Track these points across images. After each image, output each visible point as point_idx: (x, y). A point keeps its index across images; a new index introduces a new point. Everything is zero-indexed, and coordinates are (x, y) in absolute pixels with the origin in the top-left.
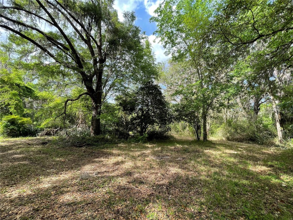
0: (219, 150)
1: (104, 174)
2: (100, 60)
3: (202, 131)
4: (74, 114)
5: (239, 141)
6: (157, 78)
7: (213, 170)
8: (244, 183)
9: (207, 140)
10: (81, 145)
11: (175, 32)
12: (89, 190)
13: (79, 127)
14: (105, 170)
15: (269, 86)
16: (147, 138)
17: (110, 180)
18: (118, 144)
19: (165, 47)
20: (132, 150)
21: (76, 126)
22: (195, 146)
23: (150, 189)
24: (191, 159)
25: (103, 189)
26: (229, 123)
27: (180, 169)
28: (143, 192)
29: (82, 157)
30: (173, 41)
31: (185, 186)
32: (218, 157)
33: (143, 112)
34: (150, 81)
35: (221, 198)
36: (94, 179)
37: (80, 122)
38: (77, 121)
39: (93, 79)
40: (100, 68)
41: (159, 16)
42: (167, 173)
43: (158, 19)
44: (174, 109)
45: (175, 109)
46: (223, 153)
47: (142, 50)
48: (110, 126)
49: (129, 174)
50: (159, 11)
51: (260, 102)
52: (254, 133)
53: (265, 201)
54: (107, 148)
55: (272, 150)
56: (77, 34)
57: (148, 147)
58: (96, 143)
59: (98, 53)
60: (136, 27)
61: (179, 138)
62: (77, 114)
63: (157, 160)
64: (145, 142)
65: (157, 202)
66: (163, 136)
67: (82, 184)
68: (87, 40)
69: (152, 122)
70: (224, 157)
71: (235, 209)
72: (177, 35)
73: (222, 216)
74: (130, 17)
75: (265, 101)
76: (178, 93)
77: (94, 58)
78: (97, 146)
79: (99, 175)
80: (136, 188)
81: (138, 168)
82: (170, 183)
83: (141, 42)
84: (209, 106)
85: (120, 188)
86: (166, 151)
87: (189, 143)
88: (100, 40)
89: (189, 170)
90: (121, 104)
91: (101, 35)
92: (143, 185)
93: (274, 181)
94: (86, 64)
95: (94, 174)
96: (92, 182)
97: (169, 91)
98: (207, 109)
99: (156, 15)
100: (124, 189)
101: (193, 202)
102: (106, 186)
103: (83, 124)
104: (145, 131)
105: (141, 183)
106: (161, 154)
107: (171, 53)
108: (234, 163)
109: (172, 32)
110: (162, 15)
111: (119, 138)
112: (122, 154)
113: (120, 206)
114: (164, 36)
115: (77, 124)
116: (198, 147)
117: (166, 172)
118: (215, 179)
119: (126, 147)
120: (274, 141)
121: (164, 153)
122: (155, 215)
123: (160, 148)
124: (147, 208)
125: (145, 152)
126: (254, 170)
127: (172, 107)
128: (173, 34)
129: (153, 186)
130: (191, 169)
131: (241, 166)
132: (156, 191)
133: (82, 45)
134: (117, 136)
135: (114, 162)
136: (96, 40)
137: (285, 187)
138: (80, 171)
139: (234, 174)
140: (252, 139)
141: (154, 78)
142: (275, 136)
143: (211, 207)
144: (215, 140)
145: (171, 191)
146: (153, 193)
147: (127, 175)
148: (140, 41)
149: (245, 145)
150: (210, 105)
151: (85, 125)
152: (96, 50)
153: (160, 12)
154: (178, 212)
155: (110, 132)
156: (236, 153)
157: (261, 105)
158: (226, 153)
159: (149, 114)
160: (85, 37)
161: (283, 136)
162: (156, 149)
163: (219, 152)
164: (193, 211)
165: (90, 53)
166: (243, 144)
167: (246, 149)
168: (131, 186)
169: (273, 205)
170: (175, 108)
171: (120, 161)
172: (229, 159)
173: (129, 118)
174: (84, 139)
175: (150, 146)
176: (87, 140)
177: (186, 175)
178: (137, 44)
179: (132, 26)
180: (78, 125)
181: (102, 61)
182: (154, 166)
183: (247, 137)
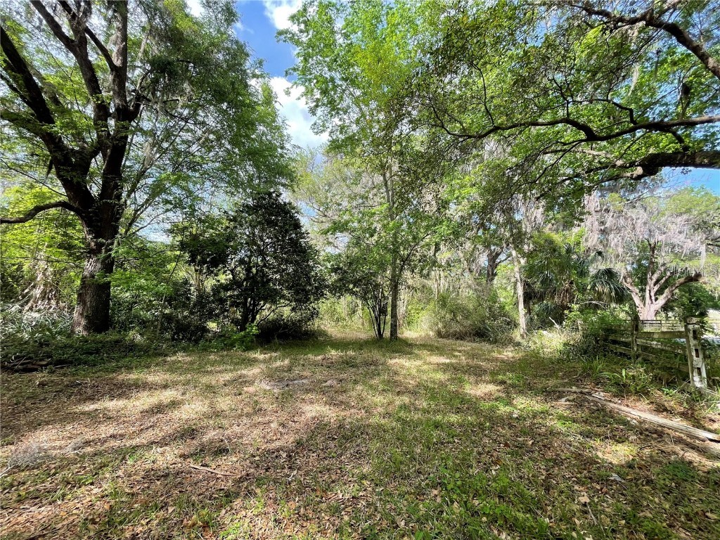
0: (418, 357)
1: (106, 445)
2: (117, 109)
3: (388, 317)
4: (15, 267)
5: (458, 338)
6: (291, 186)
7: (398, 401)
8: (452, 420)
9: (396, 338)
10: (30, 366)
11: (340, 83)
12: (37, 498)
13: (31, 309)
14: (111, 431)
15: (511, 230)
16: (257, 336)
17: (124, 458)
18: (166, 355)
19: (313, 111)
20: (209, 369)
21: (22, 306)
22: (371, 352)
23: (242, 466)
24: (356, 382)
25: (92, 487)
26: (443, 301)
27: (328, 407)
28: (220, 476)
29: (28, 404)
30: (332, 103)
31: (332, 444)
32: (414, 372)
33: (248, 270)
34: (272, 190)
35: (403, 459)
36: (66, 463)
37: (37, 292)
38: (26, 291)
39: (92, 165)
40: (117, 131)
41: (301, 31)
42: (296, 419)
43: (298, 39)
44: (329, 266)
45: (332, 265)
46: (425, 363)
47: (252, 106)
48: (149, 306)
49: (189, 433)
50: (301, 20)
51: (498, 261)
52: (484, 321)
53: (480, 449)
54: (129, 369)
55: (508, 354)
56: (37, 11)
57: (255, 361)
58: (92, 358)
59: (114, 90)
60: (237, 42)
61: (339, 335)
62: (25, 268)
63: (275, 391)
64: (248, 349)
65: (256, 494)
66: (300, 332)
67: (16, 483)
68: (72, 41)
69: (272, 297)
70: (424, 372)
71: (425, 476)
72: (344, 91)
73: (399, 494)
74: (220, 9)
75: (506, 259)
76: (339, 227)
77: (97, 100)
78: (95, 365)
79: (89, 449)
80: (202, 468)
81: (217, 414)
82: (299, 443)
83: (251, 86)
84: (404, 262)
85: (151, 476)
86: (300, 368)
87: (360, 345)
88: (124, 53)
89: (347, 406)
90: (183, 246)
91: (125, 38)
92: (225, 458)
93: (503, 409)
94: (64, 112)
95: (69, 449)
96: (54, 474)
97: (322, 222)
98: (401, 270)
99: (295, 28)
100: (166, 476)
101: (345, 477)
102: (107, 476)
103: (49, 299)
104: (254, 318)
105: (221, 451)
106: (286, 374)
107: (329, 130)
108: (441, 382)
109: (332, 80)
110: (311, 33)
111: (173, 339)
112: (175, 384)
113: (142, 525)
114: (312, 84)
115: (26, 299)
116: (376, 355)
117: (294, 416)
118: (399, 419)
119: (192, 363)
120: (513, 336)
121: (297, 371)
122: (246, 525)
123: (287, 362)
124: (226, 512)
125: (244, 372)
126: (472, 392)
127: (323, 260)
128: (335, 87)
129: (254, 457)
130: (353, 404)
131: (452, 388)
132: (258, 466)
133: (53, 53)
134: (167, 335)
135: (146, 407)
136: (108, 47)
137: (517, 418)
138: (13, 448)
139: (436, 405)
140: (480, 334)
141: (284, 185)
142: (516, 325)
143: (381, 480)
144: (414, 337)
145: (298, 461)
146: (249, 472)
147: (182, 437)
148: (246, 83)
149: (467, 346)
150: (406, 260)
151: (57, 303)
152: (106, 78)
153: (305, 22)
154: (305, 507)
155: (144, 323)
156: (448, 361)
157: (499, 267)
158: (430, 363)
159: (264, 275)
160: (66, 30)
161: (527, 325)
162: (278, 363)
163: (418, 363)
164: (341, 497)
165: (83, 82)
166: (465, 343)
167: (466, 353)
168: (191, 463)
169: (492, 456)
170: (331, 263)
171: (166, 402)
172: (432, 375)
173: (209, 283)
174: (47, 345)
175: (261, 357)
176: (57, 348)
177: (341, 418)
178: (238, 89)
179: (225, 36)
180: (27, 302)
181: (127, 114)
182: (265, 406)
183: (472, 330)
